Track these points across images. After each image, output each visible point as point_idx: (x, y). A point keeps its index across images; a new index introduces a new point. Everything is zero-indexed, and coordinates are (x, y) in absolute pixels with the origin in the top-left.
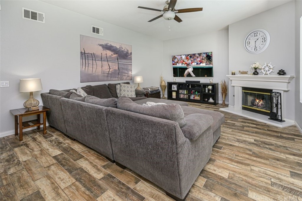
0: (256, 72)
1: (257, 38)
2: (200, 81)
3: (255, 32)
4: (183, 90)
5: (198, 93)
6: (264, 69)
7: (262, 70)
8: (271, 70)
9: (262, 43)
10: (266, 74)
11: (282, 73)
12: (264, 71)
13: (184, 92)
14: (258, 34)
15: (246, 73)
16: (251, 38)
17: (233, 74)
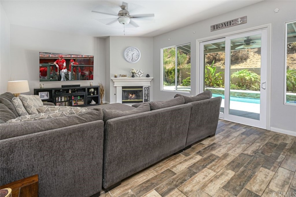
0: (133, 75)
1: (133, 52)
2: (80, 85)
3: (132, 49)
4: (60, 98)
5: (80, 97)
6: (138, 73)
7: (137, 74)
8: (142, 74)
9: (136, 57)
10: (139, 77)
11: (148, 76)
12: (138, 75)
13: (61, 100)
14: (134, 50)
15: (125, 76)
16: (129, 52)
17: (115, 77)
